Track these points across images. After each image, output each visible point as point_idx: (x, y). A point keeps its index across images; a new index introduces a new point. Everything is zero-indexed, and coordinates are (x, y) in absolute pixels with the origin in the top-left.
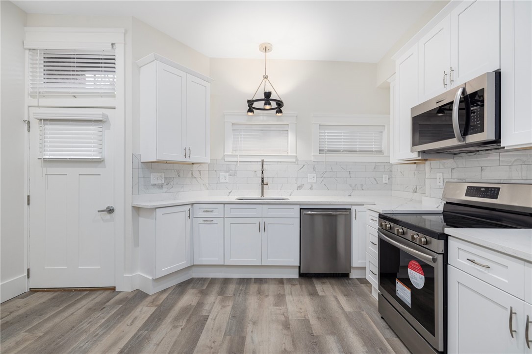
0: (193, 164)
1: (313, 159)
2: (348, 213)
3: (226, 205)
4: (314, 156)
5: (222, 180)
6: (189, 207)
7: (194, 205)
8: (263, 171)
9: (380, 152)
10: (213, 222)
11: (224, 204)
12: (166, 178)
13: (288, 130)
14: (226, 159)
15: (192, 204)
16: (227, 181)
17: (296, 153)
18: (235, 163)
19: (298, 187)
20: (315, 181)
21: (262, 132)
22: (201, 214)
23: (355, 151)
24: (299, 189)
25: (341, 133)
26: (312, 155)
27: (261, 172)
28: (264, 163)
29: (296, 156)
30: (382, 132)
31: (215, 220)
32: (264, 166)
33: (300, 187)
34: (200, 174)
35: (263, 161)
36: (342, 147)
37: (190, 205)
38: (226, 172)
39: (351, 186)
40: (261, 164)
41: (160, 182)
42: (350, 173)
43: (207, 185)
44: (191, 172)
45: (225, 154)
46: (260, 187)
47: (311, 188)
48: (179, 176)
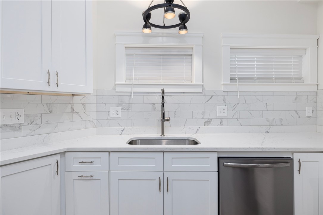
0: (73, 95)
1: (223, 89)
2: (289, 165)
3: (111, 154)
4: (224, 85)
5: (113, 115)
6: (58, 157)
7: (67, 154)
8: (163, 104)
9: (299, 80)
10: (94, 178)
11: (109, 152)
12: (27, 116)
13: (191, 55)
14: (118, 89)
15: (63, 153)
16: (120, 115)
17: (203, 82)
18: (129, 94)
19: (205, 122)
20: (226, 115)
21: (161, 57)
22: (76, 166)
23: (270, 80)
24: (206, 124)
25: (254, 58)
26: (222, 83)
27: (161, 105)
28: (165, 94)
29: (203, 85)
30: (301, 56)
31: (96, 175)
32: (165, 97)
33: (207, 123)
34: (85, 108)
35: (163, 91)
36: (255, 74)
37: (59, 155)
38: (119, 105)
39: (268, 121)
40: (161, 94)
41: (16, 122)
42: (266, 105)
43: (95, 121)
44: (70, 106)
45: (117, 83)
46: (160, 122)
47: (221, 124)
48: (51, 112)
